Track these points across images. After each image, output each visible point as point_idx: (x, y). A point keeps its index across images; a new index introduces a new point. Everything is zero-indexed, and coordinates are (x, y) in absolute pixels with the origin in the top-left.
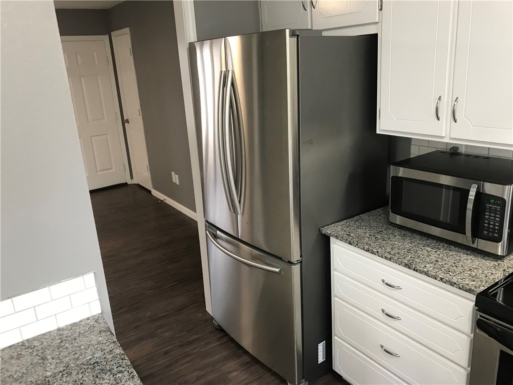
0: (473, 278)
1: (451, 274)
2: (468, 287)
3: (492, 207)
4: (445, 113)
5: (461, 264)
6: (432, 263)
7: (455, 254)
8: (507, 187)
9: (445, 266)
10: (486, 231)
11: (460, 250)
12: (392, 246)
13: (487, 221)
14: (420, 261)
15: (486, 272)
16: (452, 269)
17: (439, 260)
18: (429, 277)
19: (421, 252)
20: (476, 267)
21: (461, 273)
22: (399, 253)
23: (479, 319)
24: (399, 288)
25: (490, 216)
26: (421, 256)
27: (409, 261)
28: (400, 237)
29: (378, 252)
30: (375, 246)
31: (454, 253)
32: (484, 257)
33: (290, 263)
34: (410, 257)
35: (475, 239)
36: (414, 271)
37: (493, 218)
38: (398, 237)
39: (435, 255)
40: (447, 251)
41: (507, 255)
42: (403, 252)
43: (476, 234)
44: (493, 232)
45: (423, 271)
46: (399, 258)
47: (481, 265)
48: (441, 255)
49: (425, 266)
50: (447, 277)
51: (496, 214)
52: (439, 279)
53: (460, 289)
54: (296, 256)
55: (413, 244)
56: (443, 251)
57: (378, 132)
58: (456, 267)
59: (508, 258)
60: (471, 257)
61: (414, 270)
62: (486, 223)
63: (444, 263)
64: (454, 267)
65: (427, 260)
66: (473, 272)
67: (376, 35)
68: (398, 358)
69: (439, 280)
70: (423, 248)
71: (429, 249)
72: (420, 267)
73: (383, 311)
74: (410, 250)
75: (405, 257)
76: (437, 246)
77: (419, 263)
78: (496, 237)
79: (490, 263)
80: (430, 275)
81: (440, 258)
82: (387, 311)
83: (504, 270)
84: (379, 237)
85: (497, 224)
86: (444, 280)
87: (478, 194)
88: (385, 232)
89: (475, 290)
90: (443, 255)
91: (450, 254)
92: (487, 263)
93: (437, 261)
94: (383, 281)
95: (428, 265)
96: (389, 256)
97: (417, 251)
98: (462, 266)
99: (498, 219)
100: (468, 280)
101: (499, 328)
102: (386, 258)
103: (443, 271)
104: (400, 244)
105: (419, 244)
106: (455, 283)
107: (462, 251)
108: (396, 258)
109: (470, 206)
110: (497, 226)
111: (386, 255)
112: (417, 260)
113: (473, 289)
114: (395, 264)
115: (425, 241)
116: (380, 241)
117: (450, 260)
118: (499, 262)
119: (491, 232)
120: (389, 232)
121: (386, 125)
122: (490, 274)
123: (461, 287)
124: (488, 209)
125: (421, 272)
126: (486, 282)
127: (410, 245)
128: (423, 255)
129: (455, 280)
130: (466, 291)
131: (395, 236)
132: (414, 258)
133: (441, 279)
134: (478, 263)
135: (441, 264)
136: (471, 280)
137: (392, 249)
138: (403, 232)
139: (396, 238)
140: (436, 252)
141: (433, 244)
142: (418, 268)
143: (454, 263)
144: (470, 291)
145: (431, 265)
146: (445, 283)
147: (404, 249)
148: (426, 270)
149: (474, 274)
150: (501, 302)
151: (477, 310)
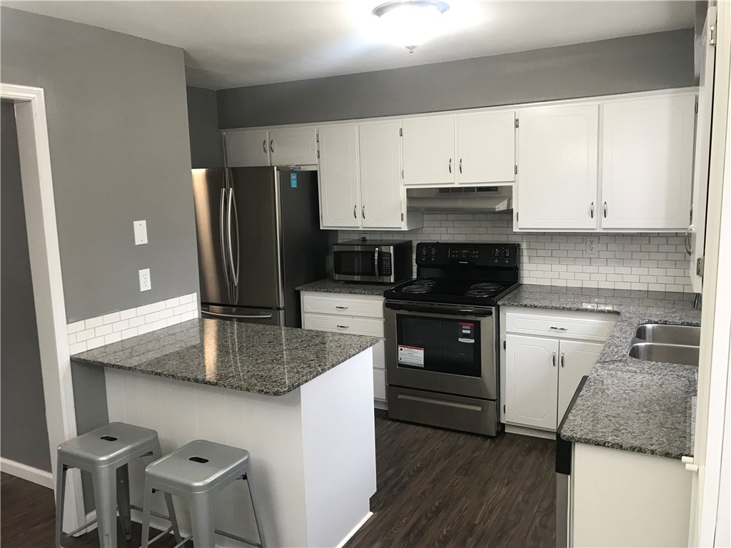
3: (386, 258)
4: (359, 214)
8: (391, 246)
10: (384, 271)
24: (346, 308)
25: (385, 263)
30: (320, 288)
33: (279, 309)
35: (380, 277)
36: (354, 295)
37: (387, 264)
43: (381, 275)
51: (388, 261)
53: (377, 295)
54: (282, 305)
57: (321, 228)
62: (384, 267)
67: (316, 171)
78: (389, 273)
87: (380, 253)
94: (337, 307)
99: (389, 264)
102: (338, 292)
109: (376, 263)
110: (389, 268)
121: (327, 222)
124: (384, 260)
125: (358, 293)
130: (380, 295)
142: (356, 292)
148: (360, 292)
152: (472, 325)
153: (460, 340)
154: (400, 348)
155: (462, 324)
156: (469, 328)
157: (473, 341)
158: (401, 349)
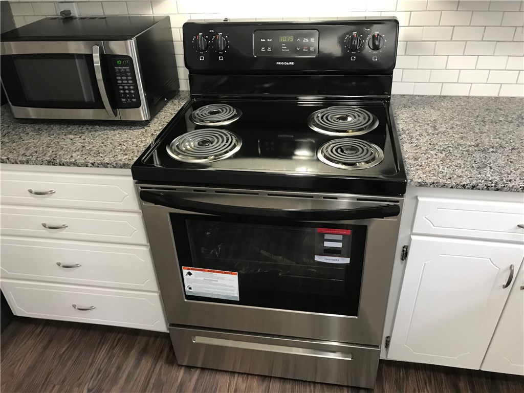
0: (124, 151)
1: (101, 155)
2: (122, 163)
3: (121, 69)
5: (109, 142)
6: (78, 150)
7: (102, 133)
8: (129, 41)
9: (93, 149)
10: (124, 98)
11: (106, 128)
12: (26, 146)
13: (121, 87)
14: (64, 152)
15: (136, 141)
16: (101, 150)
17: (86, 144)
18: (79, 166)
19: (63, 143)
20: (125, 139)
21: (111, 151)
22: (36, 152)
23: (141, 191)
24: (52, 192)
25: (122, 80)
26: (64, 146)
27: (50, 156)
28: (34, 134)
29: (8, 158)
31: (100, 133)
32: (131, 128)
34: (51, 152)
35: (117, 111)
36: (61, 167)
37: (126, 82)
38: (31, 133)
39: (80, 141)
40: (92, 133)
41: (151, 119)
42: (41, 149)
43: (115, 105)
44: (131, 98)
45: (71, 163)
46: (38, 157)
47: (129, 137)
48: (87, 139)
49: (72, 156)
50: (98, 160)
51: (127, 76)
52: (91, 165)
53: (115, 167)
55: (52, 136)
56: (88, 134)
58: (105, 146)
59: (153, 122)
60: (118, 131)
61: (60, 165)
62: (121, 89)
63: (92, 146)
64: (104, 147)
65: (72, 149)
66: (123, 146)
68: (80, 267)
69: (91, 167)
70: (64, 137)
71: (72, 136)
72: (66, 158)
73: (44, 226)
74: (50, 144)
75: (45, 154)
76: (80, 131)
77: (64, 154)
78: (134, 102)
79: (138, 132)
80: (80, 165)
81: (86, 143)
82: (49, 223)
83: (152, 135)
84: (7, 141)
85: (132, 87)
86: (96, 164)
87: (103, 57)
88: (14, 133)
89: (129, 163)
90: (89, 138)
91: (96, 135)
92: (135, 133)
93: (83, 147)
94: (30, 192)
95: (74, 155)
96: (24, 159)
97: (58, 142)
98: (111, 143)
99: (130, 82)
100: (120, 155)
101: (161, 192)
102: (22, 162)
103: (92, 155)
104: (35, 141)
105: (59, 134)
106: (108, 164)
107: (108, 128)
108: (34, 159)
109: (99, 76)
110: (132, 89)
111: (20, 158)
112: (60, 153)
113: (127, 163)
114: (35, 166)
115: (65, 129)
116: (8, 144)
117: (98, 142)
118: (146, 128)
119: (128, 98)
120: (18, 131)
122: (140, 143)
123: (115, 165)
124: (118, 72)
125: (69, 164)
126: (138, 151)
127: (49, 138)
128: (66, 145)
129: (107, 160)
130: (121, 168)
131: (28, 133)
132: (56, 151)
133: (93, 164)
134: (126, 135)
135: (88, 148)
136: (123, 154)
137: (27, 149)
138: (37, 127)
139: (29, 135)
140: (80, 137)
141: (75, 130)
142: (64, 161)
143: (103, 143)
144: (124, 166)
145: (78, 153)
146: (98, 167)
147: (43, 145)
148: (73, 160)
149: (125, 147)
150: (159, 166)
151: (136, 183)
152: (349, 232)
153: (318, 258)
154: (185, 272)
155: (324, 230)
156: (340, 237)
157: (347, 261)
158: (190, 274)
